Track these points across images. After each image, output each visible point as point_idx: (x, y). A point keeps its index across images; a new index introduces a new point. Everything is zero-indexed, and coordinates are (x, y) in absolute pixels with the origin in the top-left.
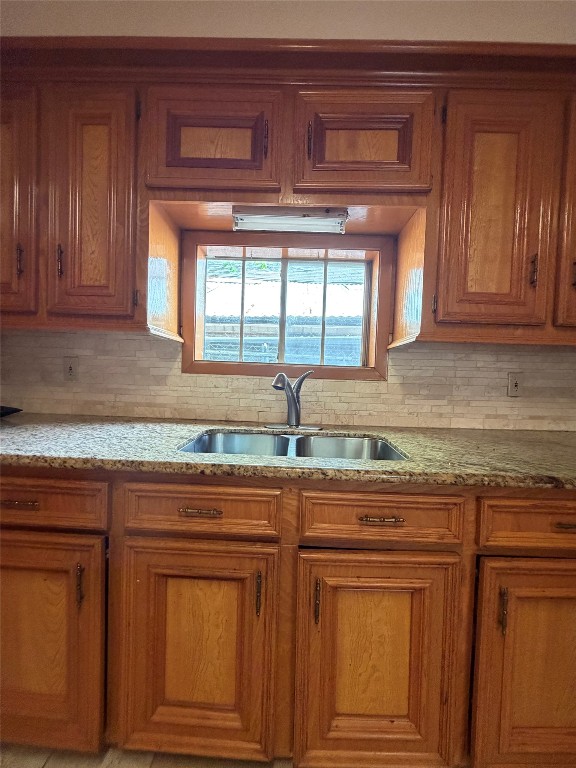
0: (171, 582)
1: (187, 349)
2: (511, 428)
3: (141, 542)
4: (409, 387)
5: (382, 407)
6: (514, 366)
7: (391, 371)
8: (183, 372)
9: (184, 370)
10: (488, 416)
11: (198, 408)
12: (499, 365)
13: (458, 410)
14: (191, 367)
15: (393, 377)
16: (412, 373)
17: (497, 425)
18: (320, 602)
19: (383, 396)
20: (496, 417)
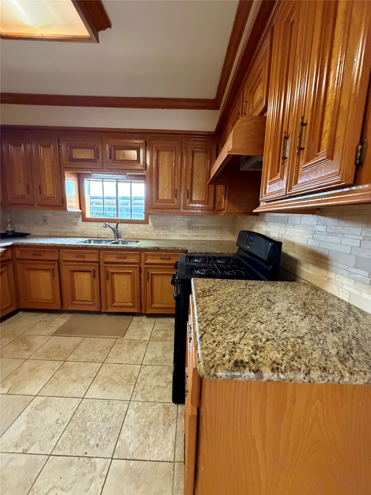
0: (75, 273)
1: (83, 214)
2: (189, 239)
3: (66, 263)
4: (156, 226)
5: (147, 233)
6: (189, 219)
7: (150, 221)
8: (82, 221)
9: (83, 221)
10: (181, 236)
11: (88, 233)
12: (184, 219)
13: (172, 234)
14: (85, 220)
15: (150, 223)
16: (157, 222)
17: (184, 238)
18: (109, 276)
19: (148, 229)
20: (184, 236)
